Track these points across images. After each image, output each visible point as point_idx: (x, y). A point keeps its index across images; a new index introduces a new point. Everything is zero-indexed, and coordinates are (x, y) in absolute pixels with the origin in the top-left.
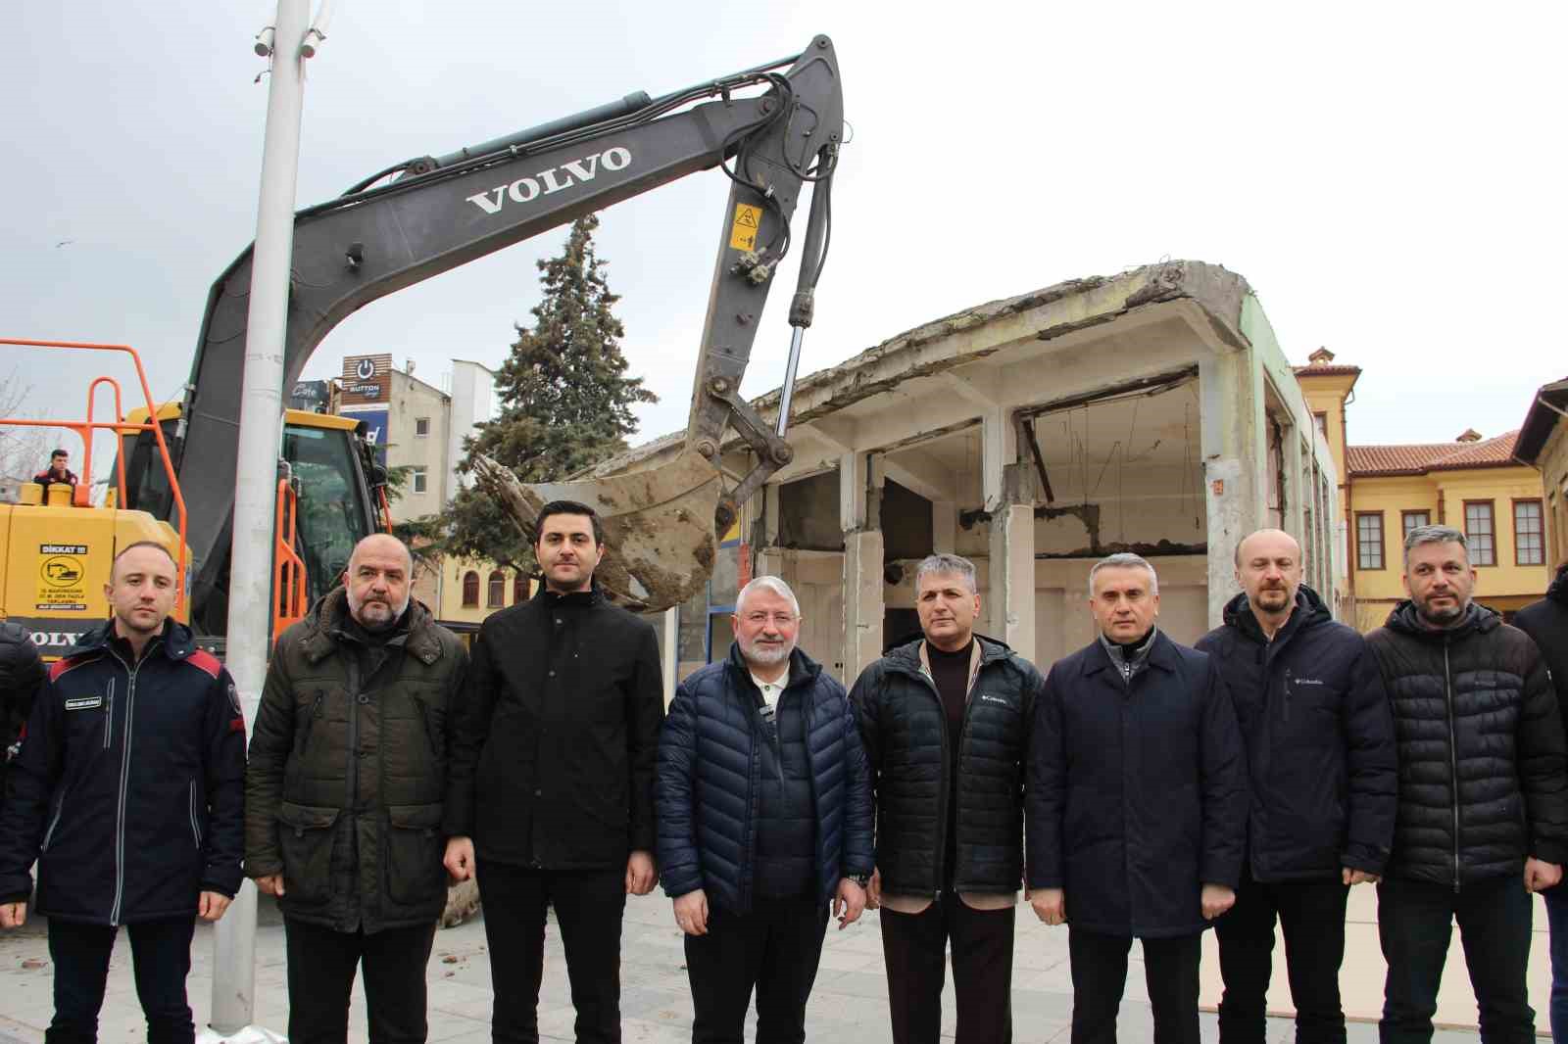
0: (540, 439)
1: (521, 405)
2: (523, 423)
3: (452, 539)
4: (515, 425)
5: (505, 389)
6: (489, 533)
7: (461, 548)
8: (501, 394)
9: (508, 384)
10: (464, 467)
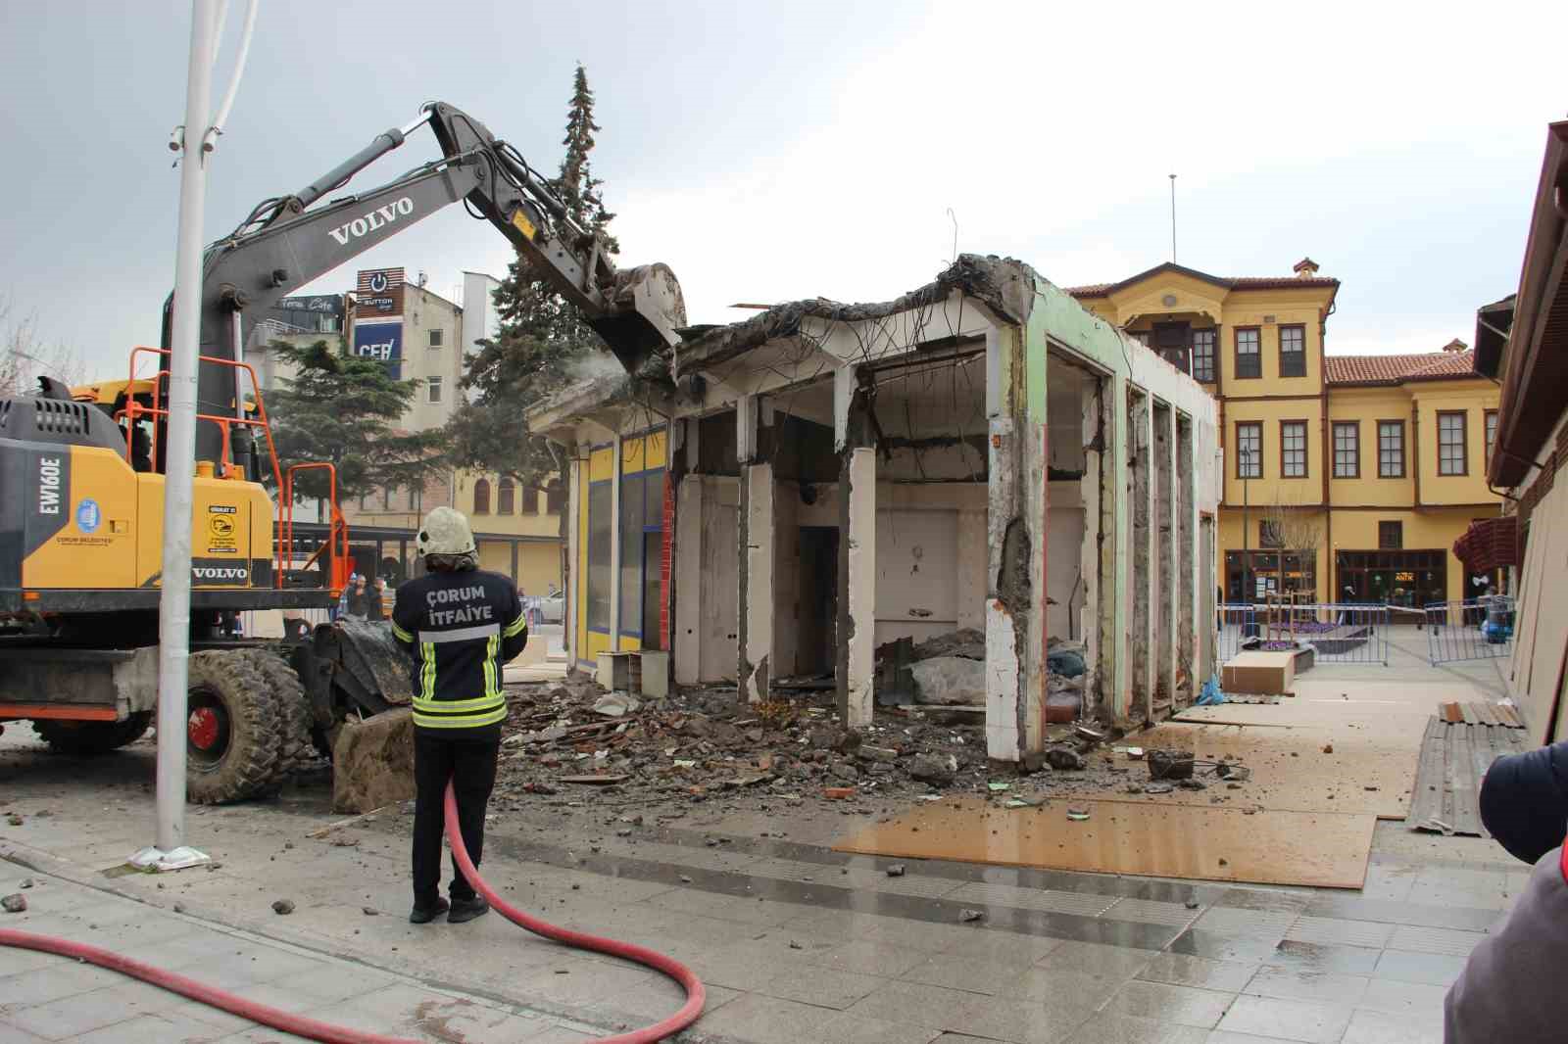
0: (538, 356)
1: (519, 323)
2: (520, 340)
3: (456, 451)
4: (512, 341)
5: (504, 306)
6: (491, 446)
7: (465, 458)
8: (501, 311)
9: (507, 302)
10: (465, 383)
